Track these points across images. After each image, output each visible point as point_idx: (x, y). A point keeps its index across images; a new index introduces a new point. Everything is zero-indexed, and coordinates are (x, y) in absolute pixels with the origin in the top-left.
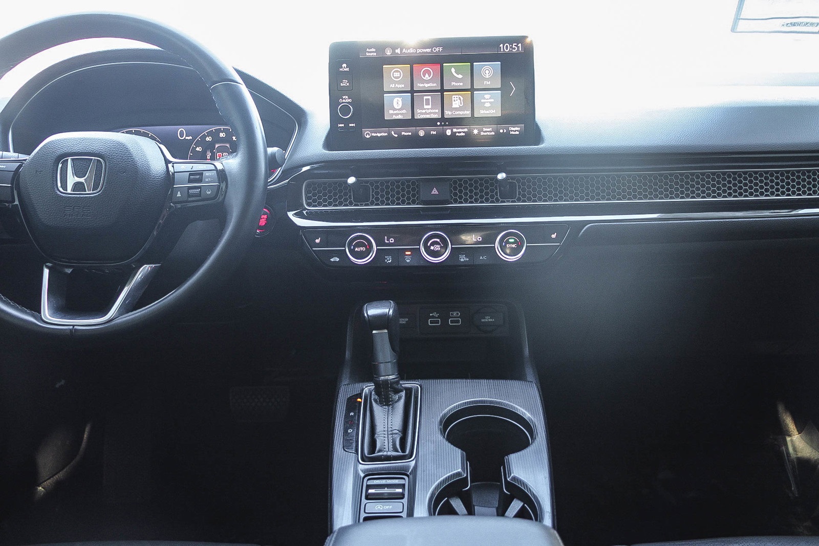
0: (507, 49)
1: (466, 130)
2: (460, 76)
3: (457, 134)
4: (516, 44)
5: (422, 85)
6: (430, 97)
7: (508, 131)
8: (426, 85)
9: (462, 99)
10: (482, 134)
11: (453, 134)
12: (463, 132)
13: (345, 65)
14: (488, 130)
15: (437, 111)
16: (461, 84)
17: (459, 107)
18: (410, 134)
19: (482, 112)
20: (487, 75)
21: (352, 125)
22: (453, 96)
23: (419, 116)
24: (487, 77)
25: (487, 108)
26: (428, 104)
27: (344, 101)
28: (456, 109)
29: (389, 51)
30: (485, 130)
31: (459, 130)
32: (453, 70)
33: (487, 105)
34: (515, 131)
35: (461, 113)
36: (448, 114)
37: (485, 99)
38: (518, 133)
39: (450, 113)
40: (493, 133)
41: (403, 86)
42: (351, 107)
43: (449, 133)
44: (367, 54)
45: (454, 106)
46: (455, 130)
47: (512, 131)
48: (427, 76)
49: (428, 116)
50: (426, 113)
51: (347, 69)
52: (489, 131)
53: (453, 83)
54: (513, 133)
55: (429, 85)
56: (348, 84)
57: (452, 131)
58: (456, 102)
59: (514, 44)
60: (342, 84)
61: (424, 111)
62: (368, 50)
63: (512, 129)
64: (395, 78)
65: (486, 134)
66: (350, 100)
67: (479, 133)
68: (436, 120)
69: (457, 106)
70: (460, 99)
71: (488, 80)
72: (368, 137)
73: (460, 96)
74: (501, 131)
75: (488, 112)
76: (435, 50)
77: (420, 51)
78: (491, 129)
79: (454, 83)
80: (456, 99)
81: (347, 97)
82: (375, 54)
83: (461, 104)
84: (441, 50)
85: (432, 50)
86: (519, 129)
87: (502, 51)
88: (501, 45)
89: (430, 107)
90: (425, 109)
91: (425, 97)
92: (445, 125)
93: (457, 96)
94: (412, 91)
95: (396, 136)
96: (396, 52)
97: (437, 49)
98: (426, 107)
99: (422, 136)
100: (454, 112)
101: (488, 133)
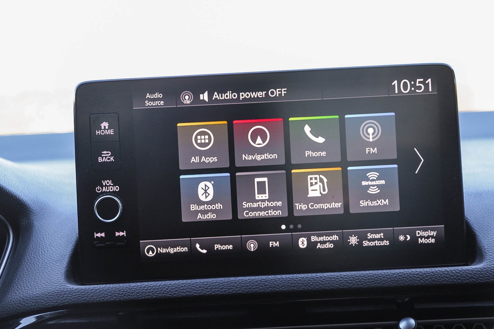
0: (405, 89)
1: (335, 238)
2: (321, 140)
3: (319, 246)
4: (422, 80)
5: (251, 158)
6: (265, 179)
7: (415, 239)
8: (259, 158)
9: (325, 180)
10: (366, 243)
11: (312, 245)
12: (331, 242)
13: (105, 125)
14: (378, 236)
15: (279, 204)
16: (324, 154)
17: (320, 195)
18: (231, 247)
19: (363, 203)
20: (371, 137)
21: (121, 234)
22: (309, 177)
23: (247, 214)
24: (371, 140)
25: (373, 198)
26: (262, 191)
27: (104, 189)
28: (316, 200)
29: (187, 97)
30: (370, 236)
31: (321, 239)
32: (307, 129)
33: (374, 191)
34: (428, 237)
35: (326, 206)
36: (300, 207)
37: (368, 179)
38: (433, 241)
39: (304, 207)
40: (386, 243)
41: (215, 159)
42: (119, 202)
43: (303, 243)
44: (148, 103)
45: (311, 194)
46: (314, 239)
47: (421, 237)
48: (259, 140)
49: (263, 214)
50: (259, 209)
51: (111, 132)
52: (378, 240)
53: (307, 153)
54: (424, 241)
55: (264, 157)
56: (112, 159)
57: (309, 240)
58: (316, 187)
59: (418, 80)
60: (100, 160)
61: (255, 205)
62: (148, 96)
63: (422, 233)
64: (201, 145)
65: (372, 244)
66: (116, 189)
67: (360, 243)
68: (278, 221)
69: (317, 194)
70: (321, 181)
71: (372, 145)
72: (151, 254)
73: (321, 176)
74: (402, 238)
75: (375, 203)
76: (272, 93)
77: (245, 95)
78: (382, 234)
79: (310, 153)
80: (314, 181)
81: (110, 183)
82: (162, 103)
83: (324, 190)
84: (283, 92)
85: (267, 94)
86: (434, 233)
87: (397, 92)
88: (396, 82)
89: (266, 196)
90: (258, 201)
91: (257, 180)
92: (296, 230)
93: (317, 176)
94: (232, 169)
95: (204, 251)
96: (201, 98)
97: (277, 92)
98: (258, 197)
99: (252, 250)
100: (312, 206)
101: (377, 243)
